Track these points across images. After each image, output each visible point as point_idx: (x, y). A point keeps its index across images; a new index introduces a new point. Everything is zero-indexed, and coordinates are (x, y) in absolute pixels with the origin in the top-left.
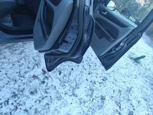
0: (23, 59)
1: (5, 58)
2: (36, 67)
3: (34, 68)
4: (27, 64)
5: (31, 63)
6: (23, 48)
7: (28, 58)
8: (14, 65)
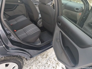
0: (49, 61)
1: (40, 62)
2: (58, 66)
3: (56, 67)
4: (52, 64)
5: (54, 63)
6: (47, 53)
7: (51, 59)
8: (45, 66)
